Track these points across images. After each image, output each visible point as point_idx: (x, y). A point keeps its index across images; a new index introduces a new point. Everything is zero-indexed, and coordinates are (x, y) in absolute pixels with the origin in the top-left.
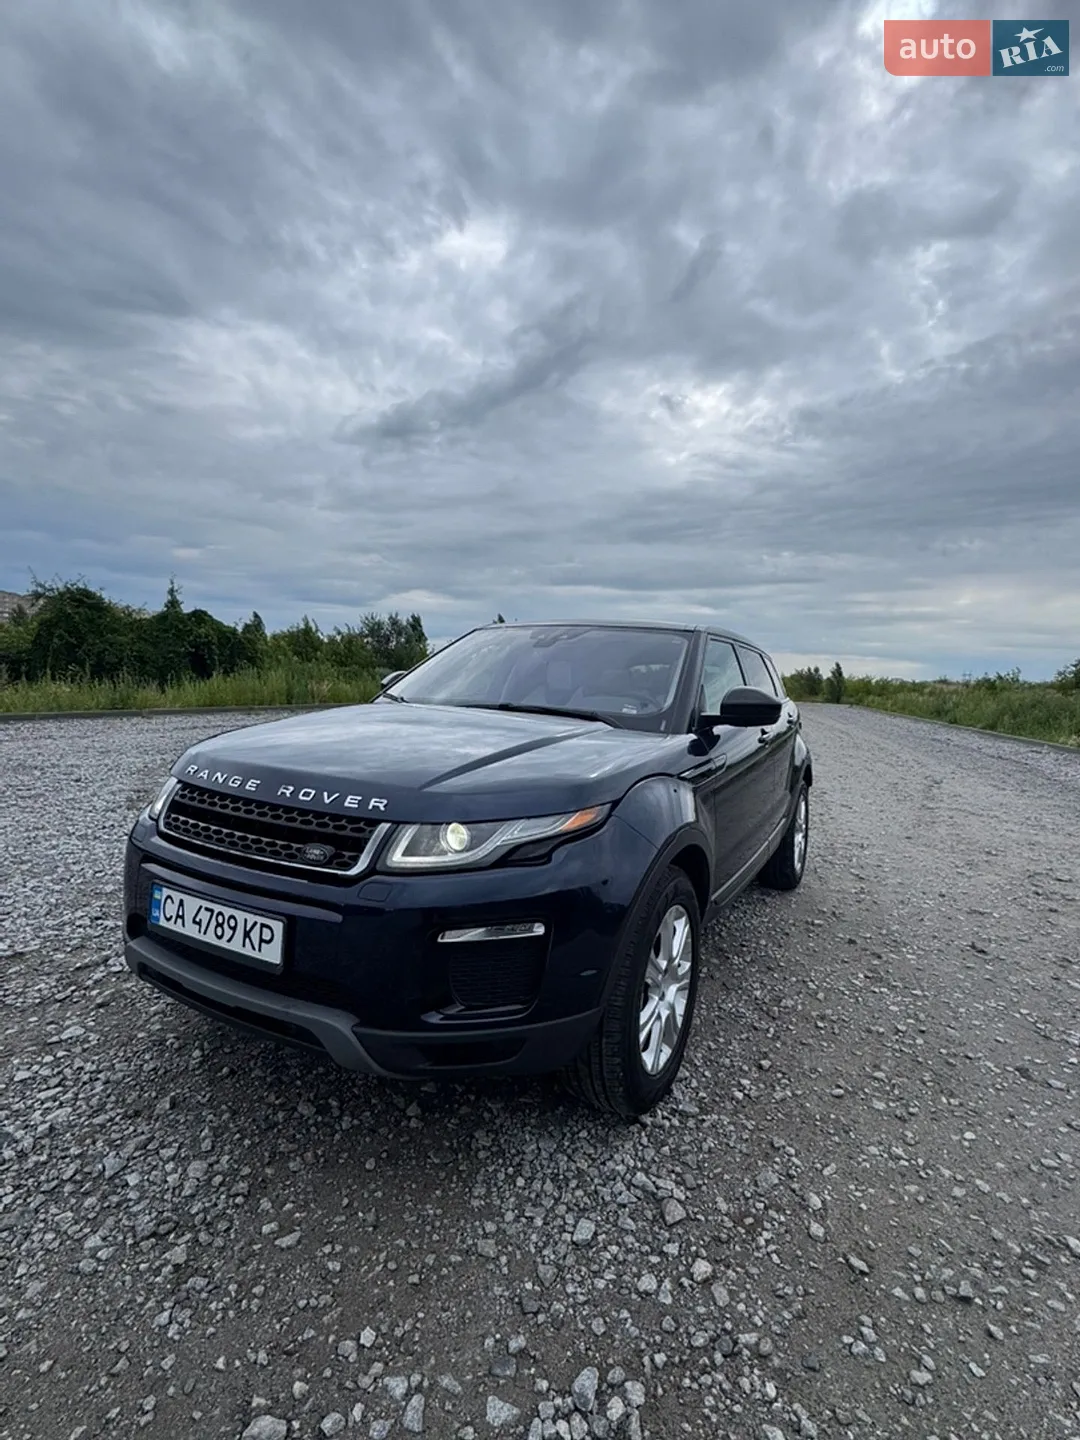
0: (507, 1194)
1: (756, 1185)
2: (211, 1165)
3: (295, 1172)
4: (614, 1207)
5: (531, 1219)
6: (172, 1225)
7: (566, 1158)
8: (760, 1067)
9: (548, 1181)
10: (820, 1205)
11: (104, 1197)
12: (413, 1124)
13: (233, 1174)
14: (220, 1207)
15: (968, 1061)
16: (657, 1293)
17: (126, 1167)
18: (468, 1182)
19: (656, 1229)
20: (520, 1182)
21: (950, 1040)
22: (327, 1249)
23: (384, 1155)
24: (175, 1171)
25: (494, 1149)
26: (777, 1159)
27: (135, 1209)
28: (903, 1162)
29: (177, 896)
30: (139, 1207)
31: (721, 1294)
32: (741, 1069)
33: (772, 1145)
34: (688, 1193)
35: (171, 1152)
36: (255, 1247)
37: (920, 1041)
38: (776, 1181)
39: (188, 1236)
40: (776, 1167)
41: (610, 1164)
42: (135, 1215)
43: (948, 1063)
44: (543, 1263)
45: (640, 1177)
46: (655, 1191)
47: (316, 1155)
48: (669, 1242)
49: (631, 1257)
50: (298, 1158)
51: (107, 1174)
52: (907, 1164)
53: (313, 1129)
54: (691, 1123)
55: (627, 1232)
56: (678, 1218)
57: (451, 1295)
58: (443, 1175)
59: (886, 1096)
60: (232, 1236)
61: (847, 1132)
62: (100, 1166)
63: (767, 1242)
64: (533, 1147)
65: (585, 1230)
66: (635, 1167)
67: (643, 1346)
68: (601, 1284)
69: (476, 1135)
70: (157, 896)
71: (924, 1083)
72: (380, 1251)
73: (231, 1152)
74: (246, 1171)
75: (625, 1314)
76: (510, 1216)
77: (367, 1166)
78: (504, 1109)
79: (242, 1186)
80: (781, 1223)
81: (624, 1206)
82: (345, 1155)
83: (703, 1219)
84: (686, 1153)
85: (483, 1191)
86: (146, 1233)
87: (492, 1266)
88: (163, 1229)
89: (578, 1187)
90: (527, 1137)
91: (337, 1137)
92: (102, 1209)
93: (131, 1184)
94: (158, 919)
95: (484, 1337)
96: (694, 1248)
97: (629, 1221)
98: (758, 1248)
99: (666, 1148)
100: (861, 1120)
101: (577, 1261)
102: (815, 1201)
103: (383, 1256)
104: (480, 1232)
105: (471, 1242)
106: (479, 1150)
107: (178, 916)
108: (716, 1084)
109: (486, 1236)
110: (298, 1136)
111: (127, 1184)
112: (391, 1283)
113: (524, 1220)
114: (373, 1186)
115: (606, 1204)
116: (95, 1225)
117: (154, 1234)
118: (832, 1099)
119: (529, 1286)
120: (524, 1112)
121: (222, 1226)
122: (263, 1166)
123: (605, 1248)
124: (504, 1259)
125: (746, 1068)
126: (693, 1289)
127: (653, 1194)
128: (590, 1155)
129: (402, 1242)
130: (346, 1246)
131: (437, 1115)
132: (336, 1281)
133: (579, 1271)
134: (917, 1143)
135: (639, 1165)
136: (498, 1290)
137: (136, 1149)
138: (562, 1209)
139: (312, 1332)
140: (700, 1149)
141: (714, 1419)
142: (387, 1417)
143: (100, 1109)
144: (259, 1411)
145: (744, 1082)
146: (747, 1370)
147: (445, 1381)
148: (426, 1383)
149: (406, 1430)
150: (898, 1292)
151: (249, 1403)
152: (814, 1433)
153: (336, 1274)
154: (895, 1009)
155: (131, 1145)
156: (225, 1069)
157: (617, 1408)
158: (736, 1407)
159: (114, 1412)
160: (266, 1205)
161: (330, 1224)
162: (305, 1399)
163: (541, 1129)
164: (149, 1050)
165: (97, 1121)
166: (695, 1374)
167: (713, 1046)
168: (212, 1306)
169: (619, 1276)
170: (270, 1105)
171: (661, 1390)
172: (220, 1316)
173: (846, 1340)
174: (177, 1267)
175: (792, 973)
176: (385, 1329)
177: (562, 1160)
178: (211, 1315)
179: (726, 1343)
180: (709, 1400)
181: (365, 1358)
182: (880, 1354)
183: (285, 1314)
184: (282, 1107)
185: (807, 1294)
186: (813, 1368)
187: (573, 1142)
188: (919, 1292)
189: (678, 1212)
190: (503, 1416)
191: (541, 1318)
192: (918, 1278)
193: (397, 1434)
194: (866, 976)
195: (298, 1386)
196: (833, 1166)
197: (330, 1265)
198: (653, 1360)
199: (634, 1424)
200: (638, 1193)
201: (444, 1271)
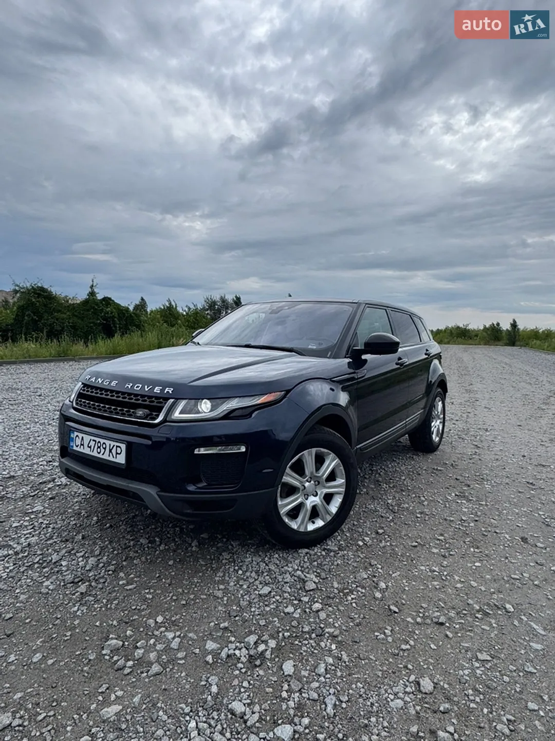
0: (233, 576)
1: (355, 578)
2: (99, 560)
3: (136, 564)
4: (283, 583)
5: (242, 585)
6: (80, 579)
7: (264, 565)
8: (377, 533)
9: (254, 573)
10: (385, 587)
11: (52, 569)
12: (194, 549)
13: (109, 564)
14: (102, 574)
15: (495, 534)
16: (293, 613)
17: (61, 559)
18: (215, 571)
19: (300, 592)
20: (240, 572)
21: (491, 525)
22: (147, 591)
23: (178, 560)
24: (83, 561)
25: (230, 560)
26: (371, 569)
27: (65, 574)
28: (435, 573)
29: (81, 435)
30: (67, 573)
31: (323, 615)
32: (367, 533)
33: (370, 564)
34: (321, 580)
35: (82, 554)
36: (116, 589)
37: (472, 524)
38: (366, 577)
39: (87, 583)
40: (369, 572)
41: (286, 568)
42: (65, 576)
43: (484, 535)
44: (243, 600)
45: (299, 573)
46: (304, 578)
47: (147, 559)
48: (305, 596)
49: (285, 601)
50: (138, 560)
51: (53, 561)
52: (437, 574)
53: (146, 549)
54: (332, 554)
55: (286, 592)
56: (312, 588)
57: (198, 608)
58: (204, 568)
59: (440, 546)
60: (106, 585)
61: (412, 561)
62: (50, 558)
63: (352, 599)
64: (250, 559)
65: (266, 590)
66: (298, 570)
67: (280, 630)
68: (268, 609)
69: (223, 554)
70: (72, 436)
71: (465, 542)
72: (170, 593)
73: (108, 556)
74: (115, 562)
75: (276, 619)
76: (232, 584)
77: (170, 563)
78: (239, 545)
79: (112, 567)
80: (362, 593)
81: (287, 583)
82: (160, 559)
83: (324, 589)
84: (325, 565)
85: (222, 575)
86: (69, 581)
87: (220, 601)
88: (76, 580)
89: (267, 575)
90: (248, 556)
91: (157, 552)
92: (51, 573)
93: (63, 565)
94: (73, 446)
95: (210, 623)
96: (316, 599)
97: (288, 588)
98: (347, 601)
99: (316, 563)
100: (423, 556)
101: (259, 601)
102: (382, 585)
103: (172, 594)
104: (217, 588)
105: (211, 592)
106: (223, 559)
107: (81, 445)
108: (351, 539)
109: (219, 590)
110: (139, 551)
111: (62, 565)
112: (173, 604)
113: (238, 586)
114: (171, 571)
115: (279, 582)
116: (48, 578)
117: (73, 582)
118: (411, 547)
119: (235, 608)
120: (249, 546)
121: (102, 581)
122: (122, 561)
123: (274, 597)
124: (225, 599)
125: (369, 533)
126: (310, 613)
127: (303, 580)
128: (276, 564)
129: (180, 590)
130: (155, 591)
131: (206, 546)
132: (150, 601)
133: (259, 604)
134: (447, 566)
135: (300, 568)
136: (220, 608)
137: (66, 553)
138: (257, 582)
139: (137, 617)
140: (333, 564)
141: (304, 654)
142: (164, 644)
143: (51, 538)
144: (112, 639)
145: (367, 539)
146: (325, 640)
147: (191, 635)
148: (182, 635)
149: (172, 648)
150: (409, 619)
151: (108, 637)
152: (347, 660)
153: (149, 599)
154: (466, 510)
155: (64, 551)
156: (108, 525)
157: (262, 647)
158: (316, 651)
159: (54, 636)
160: (122, 574)
161: (149, 583)
162: (131, 636)
163: (256, 553)
164: (73, 516)
165: (48, 542)
166: (301, 640)
167: (356, 523)
168: (96, 606)
169: (277, 607)
170: (127, 539)
171: (283, 644)
172: (98, 609)
173: (376, 634)
174: (82, 593)
175: (414, 493)
176: (167, 617)
177: (263, 565)
178: (95, 609)
179: (319, 631)
180: (304, 648)
181: (158, 626)
182: (390, 639)
183: (126, 610)
184: (132, 540)
185: (364, 618)
186: (356, 642)
187: (270, 559)
188: (419, 620)
189: (313, 586)
190: (213, 647)
191: (237, 618)
192: (421, 615)
193: (168, 649)
194: (456, 495)
195: (129, 633)
196: (399, 573)
197: (147, 596)
198: (283, 635)
199: (268, 653)
200: (296, 578)
201: (198, 601)
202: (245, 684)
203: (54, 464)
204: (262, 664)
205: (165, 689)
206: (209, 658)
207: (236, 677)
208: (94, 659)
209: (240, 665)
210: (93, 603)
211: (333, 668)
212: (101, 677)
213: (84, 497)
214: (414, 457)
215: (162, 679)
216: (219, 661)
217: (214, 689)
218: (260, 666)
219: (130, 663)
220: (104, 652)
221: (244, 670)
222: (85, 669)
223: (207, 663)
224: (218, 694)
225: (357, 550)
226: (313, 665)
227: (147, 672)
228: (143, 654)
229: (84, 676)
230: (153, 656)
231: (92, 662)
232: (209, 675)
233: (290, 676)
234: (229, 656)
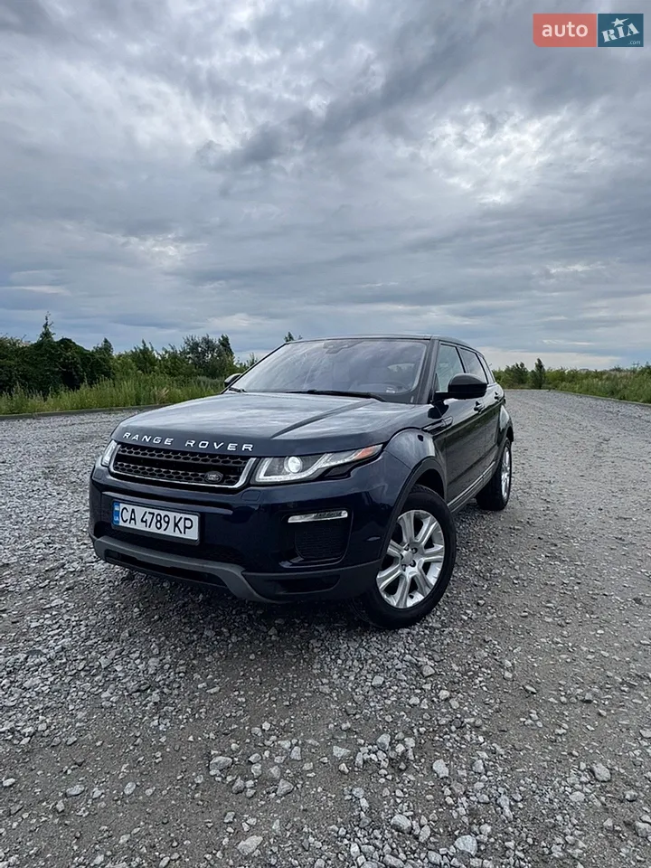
0: (333, 667)
1: (475, 658)
2: (161, 660)
3: (210, 662)
4: (394, 670)
5: (348, 677)
6: (148, 685)
8: (478, 604)
9: (355, 661)
10: (511, 665)
11: (105, 676)
12: (273, 638)
13: (174, 665)
14: (172, 678)
15: (604, 597)
16: (420, 704)
17: (112, 663)
18: (310, 663)
19: (418, 679)
20: (339, 662)
21: (596, 587)
22: (236, 693)
23: (259, 653)
24: (141, 663)
25: (323, 648)
26: (487, 646)
27: (123, 681)
28: (560, 645)
29: (130, 507)
30: (126, 680)
31: (455, 704)
32: (466, 605)
33: (485, 640)
34: (436, 663)
35: (137, 655)
36: (196, 694)
37: (576, 588)
38: (486, 656)
39: (158, 690)
40: (487, 650)
41: (390, 652)
42: (125, 683)
43: (593, 599)
44: (356, 695)
45: (408, 657)
46: (416, 662)
47: (220, 654)
48: (425, 684)
49: (404, 691)
50: (210, 656)
51: (103, 666)
52: (562, 645)
53: (216, 643)
54: (437, 632)
55: (402, 681)
56: (430, 674)
57: (308, 709)
58: (295, 660)
59: (551, 614)
60: (182, 690)
61: (528, 633)
62: (98, 663)
63: (480, 682)
64: (345, 645)
65: (378, 680)
66: (405, 653)
67: (413, 725)
68: (389, 702)
69: (311, 642)
70: (116, 509)
71: (577, 608)
72: (266, 693)
73: (171, 654)
74: (182, 662)
75: (403, 713)
76: (335, 676)
77: (251, 658)
78: (326, 629)
79: (182, 669)
80: (488, 674)
81: (400, 670)
82: (237, 654)
83: (444, 673)
84: (434, 646)
85: (319, 666)
86: (134, 690)
87: (328, 697)
88: (143, 688)
89: (373, 663)
90: (341, 641)
91: (230, 646)
92: (106, 681)
93: (118, 670)
94: (118, 522)
95: (328, 724)
96: (439, 686)
97: (402, 676)
98: (475, 685)
99: (423, 644)
100: (538, 627)
101: (375, 694)
102: (508, 663)
103: (267, 695)
104: (320, 683)
105: (315, 687)
106: (314, 648)
107: (131, 519)
108: (452, 613)
109: (323, 684)
110: (208, 646)
111: (116, 670)
112: (274, 706)
113: (343, 678)
114: (256, 666)
115: (389, 670)
116: (104, 688)
118: (521, 618)
119: (350, 704)
120: (337, 630)
121: (175, 685)
122: (191, 660)
123: (390, 688)
124: (334, 694)
125: (469, 605)
126: (439, 702)
127: (417, 665)
128: (378, 649)
129: (277, 689)
130: (246, 692)
131: (287, 634)
132: (245, 706)
133: (376, 697)
134: (569, 637)
135: (407, 652)
136: (333, 706)
137: (116, 655)
138: (364, 672)
139: (236, 726)
140: (442, 644)
141: (451, 750)
142: (282, 755)
143: (88, 638)
144: (216, 756)
145: (468, 612)
146: (468, 732)
147: (310, 741)
148: (300, 742)
149: (293, 760)
150: (552, 700)
151: (210, 753)
152: (503, 753)
153: (243, 703)
154: (563, 572)
155: (113, 653)
156: (156, 617)
157: (400, 748)
158: (463, 746)
159: (141, 759)
160: (197, 676)
161: (235, 683)
162: (238, 751)
163: (349, 638)
164: (107, 609)
165: (87, 643)
166: (442, 735)
167: (449, 595)
168: (180, 717)
169: (399, 699)
170: (187, 633)
171: (423, 741)
172: (185, 721)
173: (522, 719)
174: (155, 703)
175: (499, 556)
176: (274, 723)
177: (363, 652)
178: (181, 721)
179: (458, 723)
180: (449, 744)
181: (267, 735)
182: (540, 724)
183: (220, 719)
184: (194, 633)
185: (501, 702)
186: (504, 731)
187: (368, 643)
188: (563, 699)
189: (431, 671)
190: (342, 753)
191: (357, 716)
192: (563, 694)
193: (289, 762)
194: (546, 556)
195: (234, 746)
196: (520, 648)
197: (239, 699)
198: (418, 731)
199: (410, 753)
200: (408, 664)
201: (302, 700)
202: (399, 793)
203: (55, 546)
204: (407, 767)
205: (305, 810)
206: (343, 767)
207: (384, 786)
208: (203, 783)
209: (383, 772)
210: (174, 713)
211: (491, 763)
212: (220, 804)
213: (111, 584)
214: (484, 516)
215: (296, 797)
216: (356, 769)
217: (364, 803)
218: (405, 769)
219: (250, 783)
220: (212, 773)
221: (390, 777)
222: (197, 795)
223: (343, 773)
224: (370, 808)
225: (463, 626)
226: (466, 763)
227: (275, 792)
228: (261, 770)
229: (198, 805)
230: (274, 771)
231: (201, 787)
232: (350, 787)
233: (447, 778)
234: (365, 762)
